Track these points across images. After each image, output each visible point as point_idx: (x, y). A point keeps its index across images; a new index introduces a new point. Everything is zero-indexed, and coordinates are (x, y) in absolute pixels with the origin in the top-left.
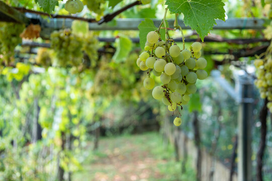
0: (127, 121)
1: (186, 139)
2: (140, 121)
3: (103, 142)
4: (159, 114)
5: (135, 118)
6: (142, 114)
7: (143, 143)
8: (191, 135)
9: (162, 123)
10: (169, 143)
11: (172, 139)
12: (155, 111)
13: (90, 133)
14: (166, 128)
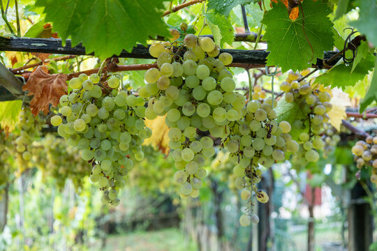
0: (140, 215)
1: (209, 234)
2: (157, 214)
3: (111, 239)
4: (179, 205)
5: (150, 210)
6: (159, 207)
7: (160, 241)
8: (214, 229)
9: (183, 216)
10: (191, 240)
11: (194, 235)
12: (176, 202)
13: (98, 227)
14: (187, 222)
